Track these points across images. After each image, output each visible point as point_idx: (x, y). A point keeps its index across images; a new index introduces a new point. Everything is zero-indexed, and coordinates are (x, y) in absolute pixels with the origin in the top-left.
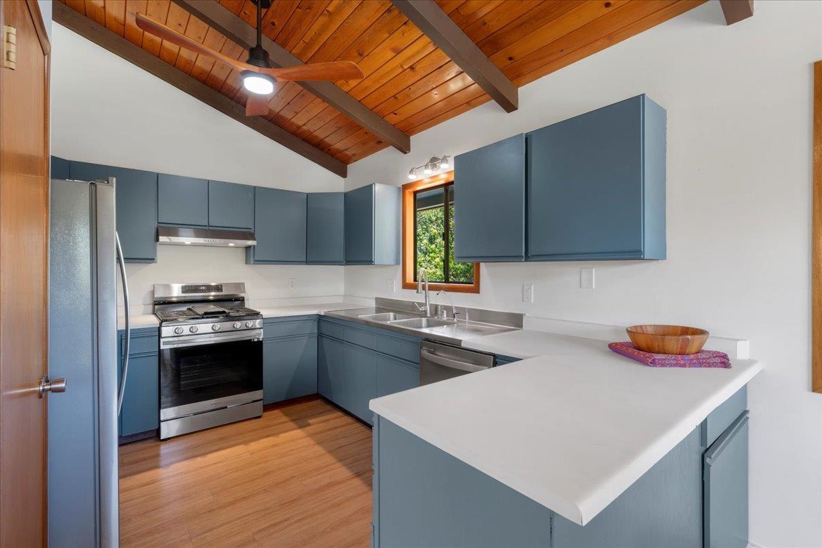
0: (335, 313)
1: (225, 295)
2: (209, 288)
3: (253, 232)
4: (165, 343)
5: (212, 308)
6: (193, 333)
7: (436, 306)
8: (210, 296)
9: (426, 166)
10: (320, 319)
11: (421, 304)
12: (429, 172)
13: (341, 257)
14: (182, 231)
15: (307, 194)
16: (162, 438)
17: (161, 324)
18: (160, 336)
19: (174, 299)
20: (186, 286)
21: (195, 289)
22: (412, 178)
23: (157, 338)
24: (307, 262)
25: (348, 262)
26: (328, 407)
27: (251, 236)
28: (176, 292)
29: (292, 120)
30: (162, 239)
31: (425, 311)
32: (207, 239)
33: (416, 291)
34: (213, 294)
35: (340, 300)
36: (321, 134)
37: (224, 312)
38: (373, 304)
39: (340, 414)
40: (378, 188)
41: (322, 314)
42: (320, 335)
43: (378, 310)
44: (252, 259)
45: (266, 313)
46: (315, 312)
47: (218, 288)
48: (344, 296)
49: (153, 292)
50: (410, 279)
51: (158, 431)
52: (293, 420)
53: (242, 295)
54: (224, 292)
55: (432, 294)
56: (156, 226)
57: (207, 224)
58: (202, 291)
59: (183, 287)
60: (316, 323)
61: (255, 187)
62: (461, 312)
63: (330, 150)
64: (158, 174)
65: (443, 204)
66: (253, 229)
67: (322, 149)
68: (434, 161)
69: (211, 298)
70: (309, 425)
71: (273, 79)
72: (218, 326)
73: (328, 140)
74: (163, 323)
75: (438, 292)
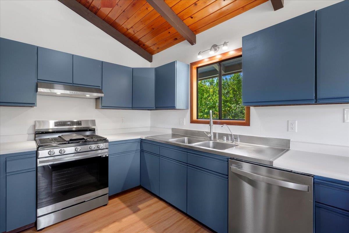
0: (150, 137)
1: (83, 127)
2: (73, 123)
3: (101, 88)
4: (41, 162)
5: (75, 136)
6: (62, 154)
8: (73, 128)
9: (211, 50)
10: (142, 141)
11: (208, 133)
12: (212, 53)
13: (153, 105)
14: (56, 86)
15: (133, 68)
16: (38, 229)
17: (38, 148)
18: (37, 158)
19: (50, 130)
20: (57, 122)
21: (64, 123)
22: (199, 58)
23: (35, 158)
24: (133, 108)
25: (157, 108)
26: (148, 195)
27: (99, 91)
28: (51, 126)
29: (123, 26)
30: (40, 90)
32: (72, 92)
33: (209, 125)
34: (75, 127)
35: (148, 130)
36: (139, 36)
37: (83, 139)
38: (170, 132)
39: (156, 199)
41: (144, 138)
42: (142, 151)
44: (100, 106)
45: (110, 138)
46: (139, 137)
47: (79, 123)
48: (151, 127)
49: (35, 126)
50: (195, 117)
51: (36, 224)
52: (128, 206)
53: (93, 127)
54: (83, 126)
55: (215, 126)
56: (36, 82)
57: (72, 82)
58: (68, 125)
59: (55, 123)
60: (139, 144)
61: (102, 62)
63: (144, 45)
64: (38, 47)
65: (218, 75)
66: (101, 87)
67: (139, 45)
68: (214, 47)
69: (74, 129)
70: (139, 210)
72: (79, 148)
73: (142, 40)
74: (40, 148)
75: (222, 125)
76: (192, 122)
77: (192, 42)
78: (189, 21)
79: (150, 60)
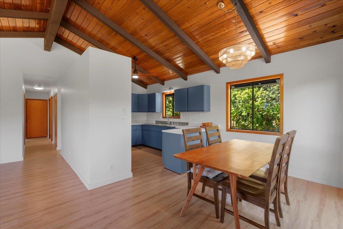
7: (171, 122)
11: (167, 122)
12: (169, 91)
15: (138, 94)
22: (165, 92)
24: (138, 112)
25: (149, 112)
31: (168, 123)
33: (166, 119)
35: (145, 122)
38: (155, 122)
40: (157, 94)
42: (142, 130)
43: (156, 123)
46: (141, 124)
48: (146, 120)
50: (164, 116)
55: (170, 119)
60: (141, 127)
62: (176, 123)
63: (143, 82)
68: (170, 89)
71: (138, 76)
76: (163, 117)
77: (163, 84)
78: (161, 78)
79: (146, 88)
